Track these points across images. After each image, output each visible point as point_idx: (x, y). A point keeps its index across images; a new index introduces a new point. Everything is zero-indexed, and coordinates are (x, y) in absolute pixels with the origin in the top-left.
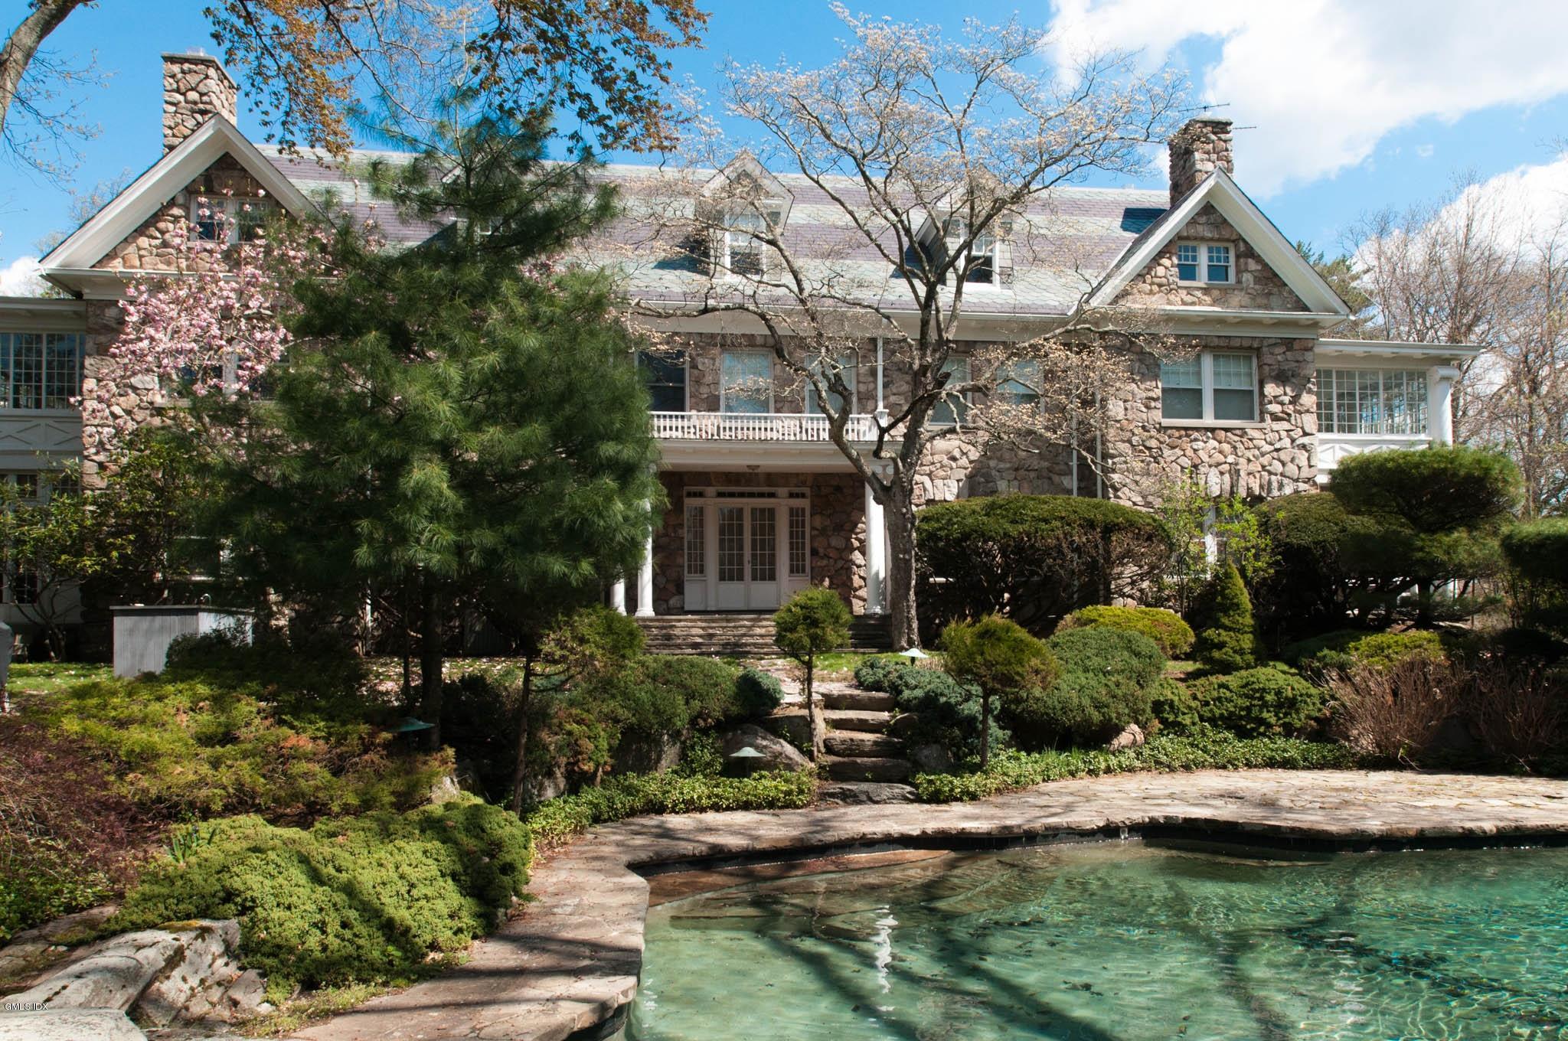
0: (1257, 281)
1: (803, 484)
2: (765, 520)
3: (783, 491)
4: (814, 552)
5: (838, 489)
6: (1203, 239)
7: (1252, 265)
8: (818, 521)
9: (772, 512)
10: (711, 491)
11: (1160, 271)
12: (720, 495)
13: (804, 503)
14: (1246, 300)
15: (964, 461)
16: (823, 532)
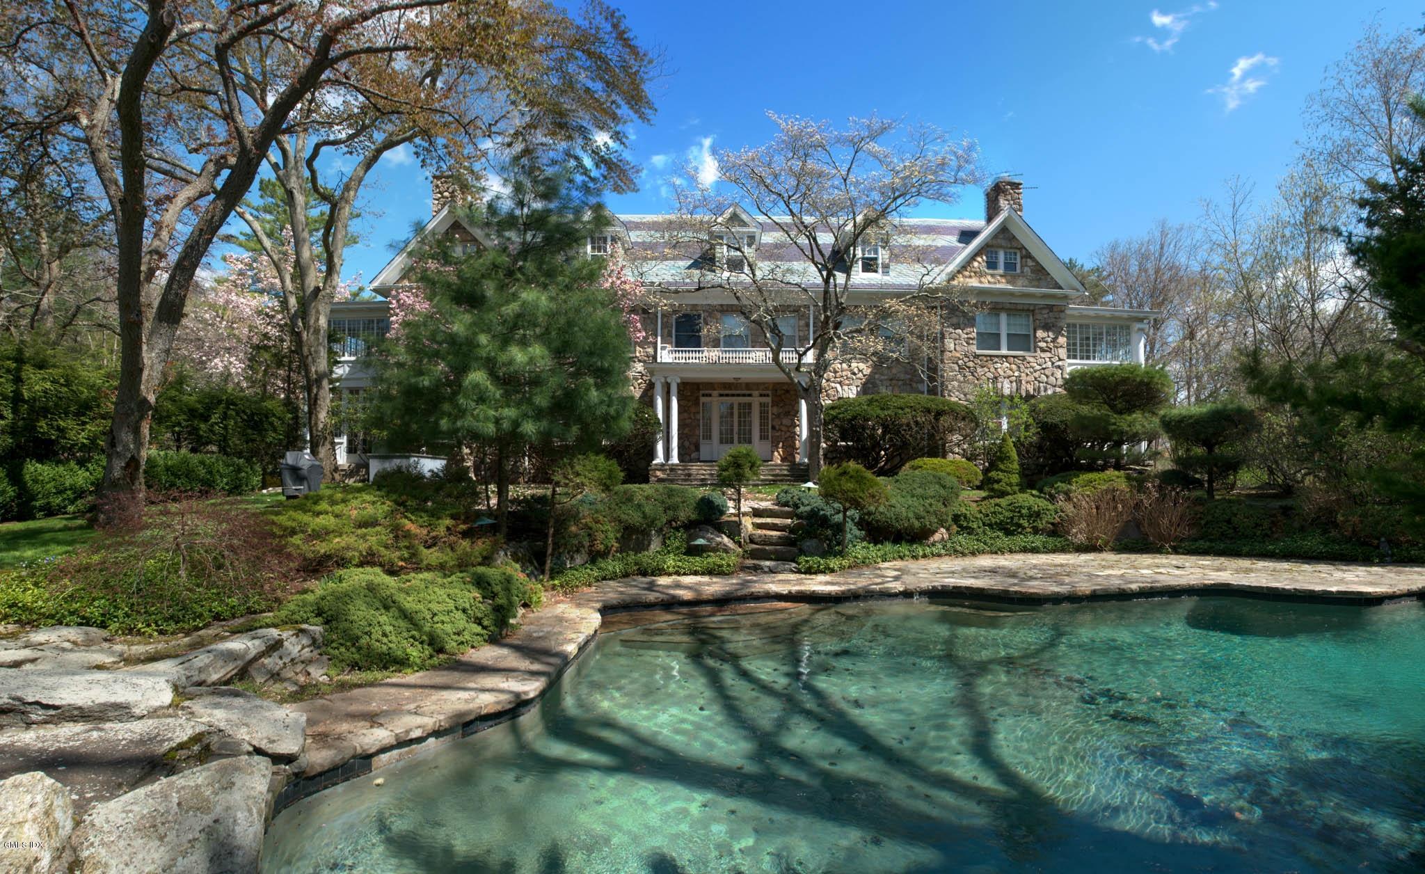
0: (1032, 271)
1: (767, 389)
2: (746, 409)
3: (756, 393)
4: (773, 428)
5: (787, 391)
6: (1001, 247)
7: (1030, 263)
8: (775, 410)
9: (750, 405)
10: (715, 393)
11: (976, 264)
12: (721, 395)
13: (768, 400)
14: (1026, 282)
15: (860, 375)
16: (778, 416)
